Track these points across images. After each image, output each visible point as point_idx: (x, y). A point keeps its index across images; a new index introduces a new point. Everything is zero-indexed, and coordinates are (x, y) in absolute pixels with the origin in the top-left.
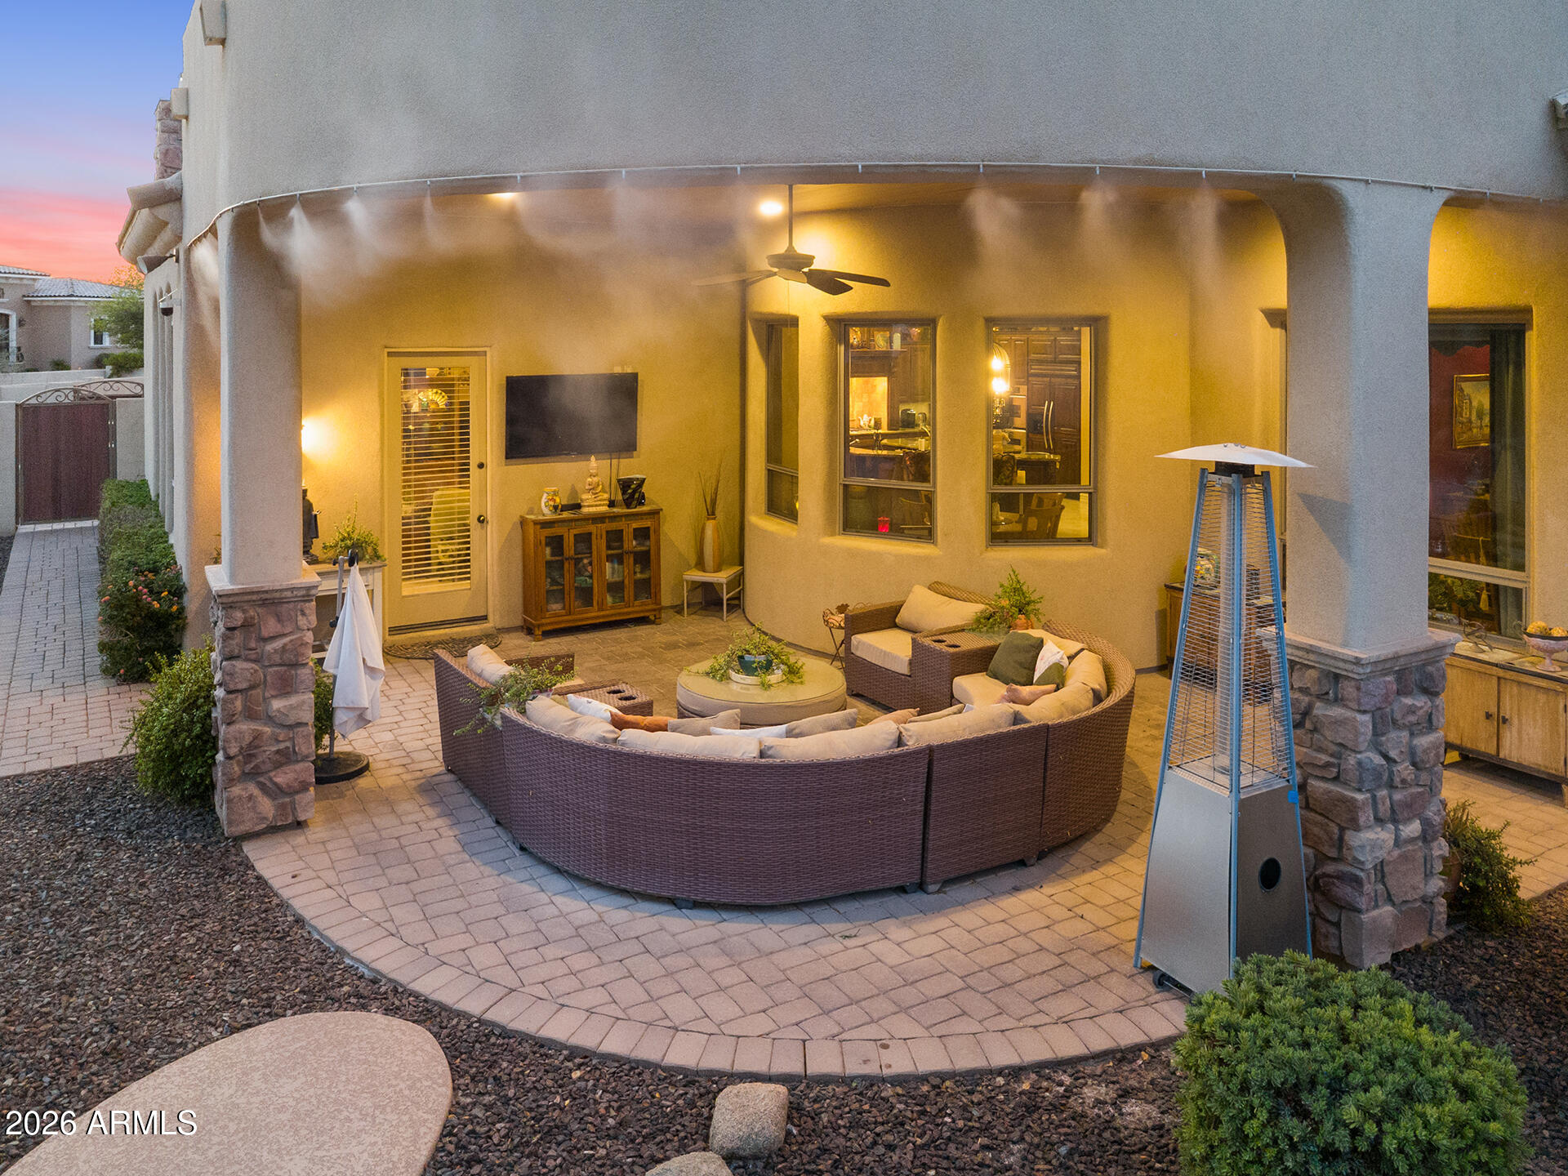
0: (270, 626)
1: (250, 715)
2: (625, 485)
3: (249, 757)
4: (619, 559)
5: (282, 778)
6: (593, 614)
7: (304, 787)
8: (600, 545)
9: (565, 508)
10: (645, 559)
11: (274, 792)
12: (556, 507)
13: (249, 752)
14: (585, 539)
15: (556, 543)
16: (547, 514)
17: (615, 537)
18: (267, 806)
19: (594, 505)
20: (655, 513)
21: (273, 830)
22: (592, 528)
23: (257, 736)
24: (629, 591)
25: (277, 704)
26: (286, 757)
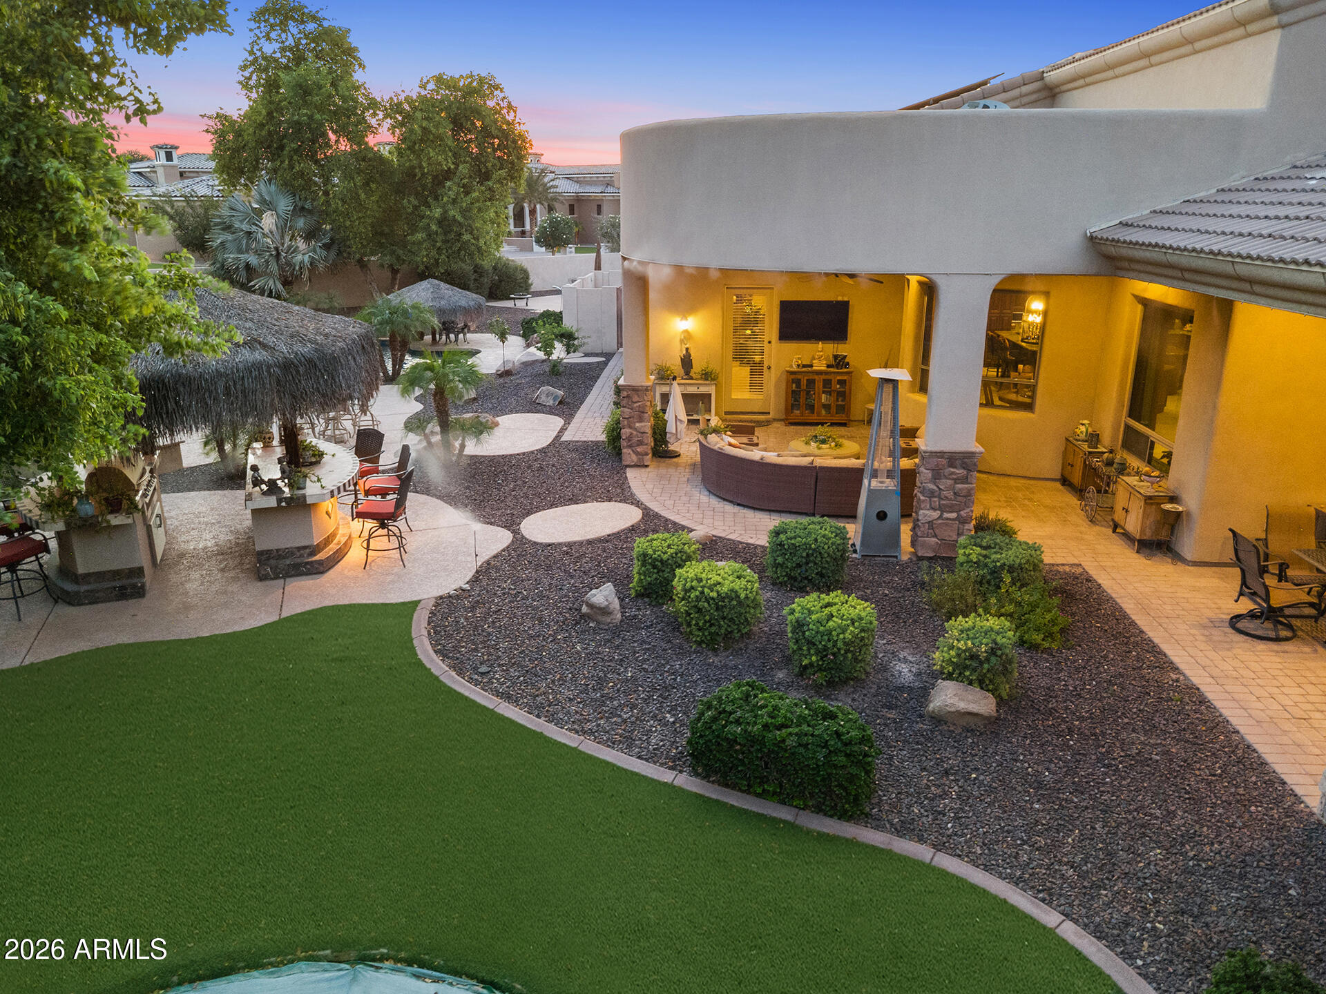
0: (636, 398)
1: (630, 427)
2: (835, 357)
3: (629, 441)
4: (829, 393)
5: (639, 449)
6: (814, 418)
7: (647, 454)
8: (819, 385)
9: (804, 366)
10: (842, 395)
11: (637, 453)
12: (798, 365)
13: (629, 438)
14: (811, 383)
15: (798, 382)
16: (795, 368)
17: (827, 383)
18: (634, 458)
19: (820, 366)
20: (849, 373)
21: (636, 466)
22: (816, 377)
23: (631, 434)
24: (833, 409)
25: (637, 425)
26: (640, 443)
